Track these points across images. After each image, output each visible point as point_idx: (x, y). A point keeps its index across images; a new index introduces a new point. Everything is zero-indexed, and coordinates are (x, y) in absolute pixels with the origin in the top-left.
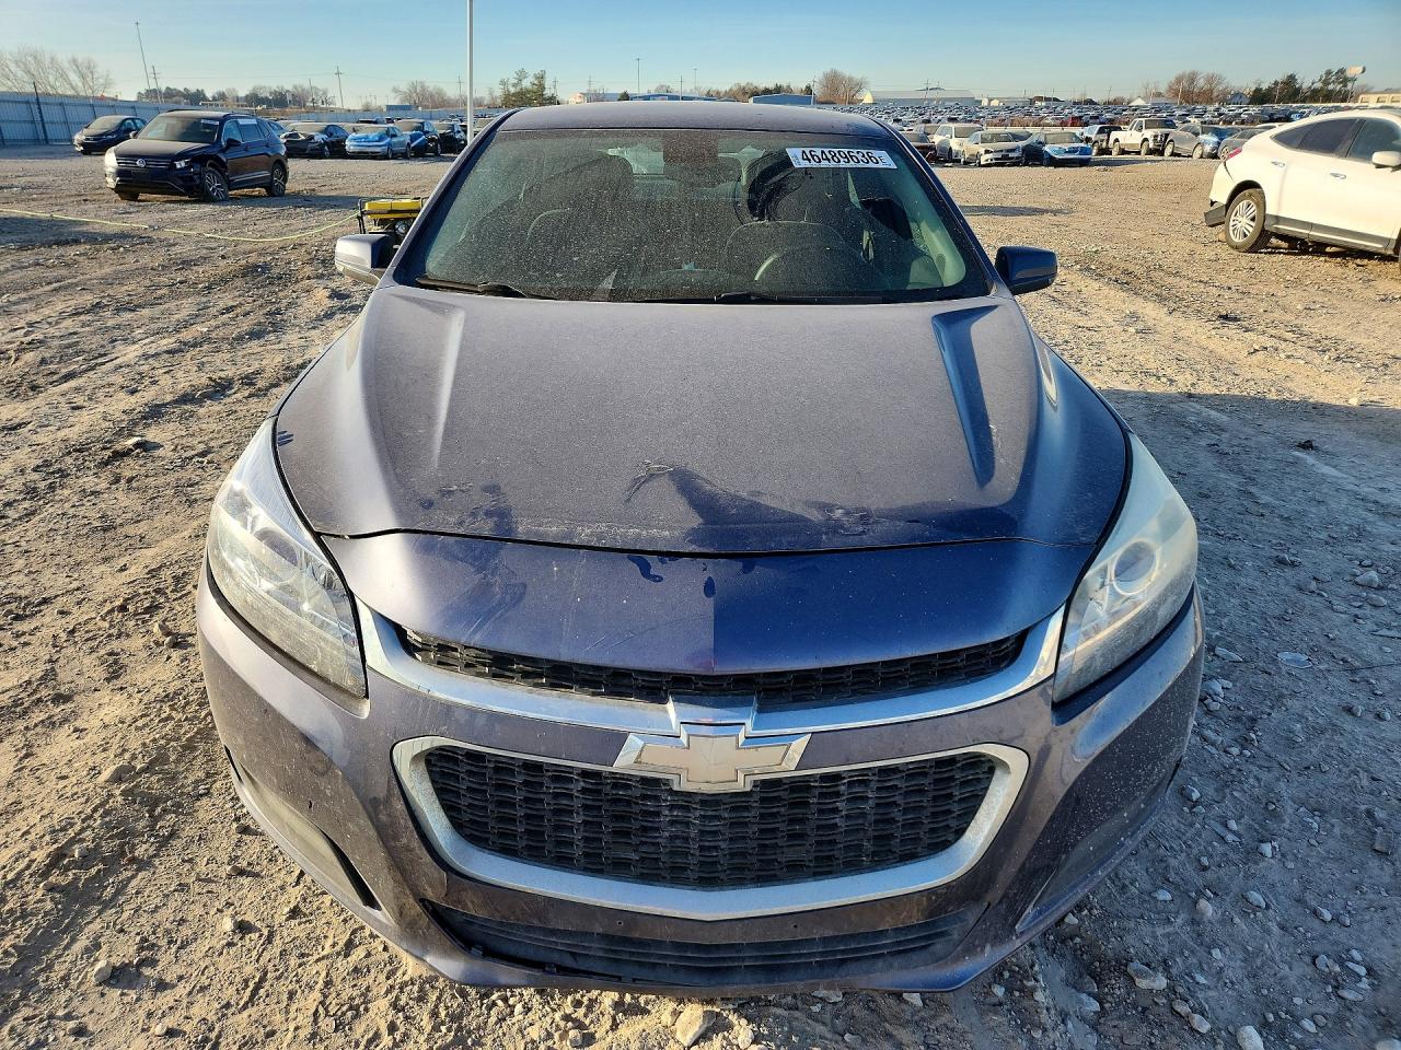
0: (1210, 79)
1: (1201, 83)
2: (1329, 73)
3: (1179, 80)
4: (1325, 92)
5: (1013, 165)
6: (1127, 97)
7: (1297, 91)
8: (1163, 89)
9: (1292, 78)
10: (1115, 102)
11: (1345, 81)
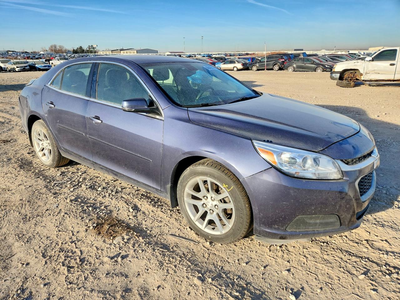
0: (60, 47)
1: (58, 48)
2: (89, 46)
3: (52, 47)
4: (90, 51)
5: (28, 71)
6: (37, 51)
7: (83, 50)
8: (48, 49)
9: (81, 47)
10: (34, 52)
11: (94, 48)
